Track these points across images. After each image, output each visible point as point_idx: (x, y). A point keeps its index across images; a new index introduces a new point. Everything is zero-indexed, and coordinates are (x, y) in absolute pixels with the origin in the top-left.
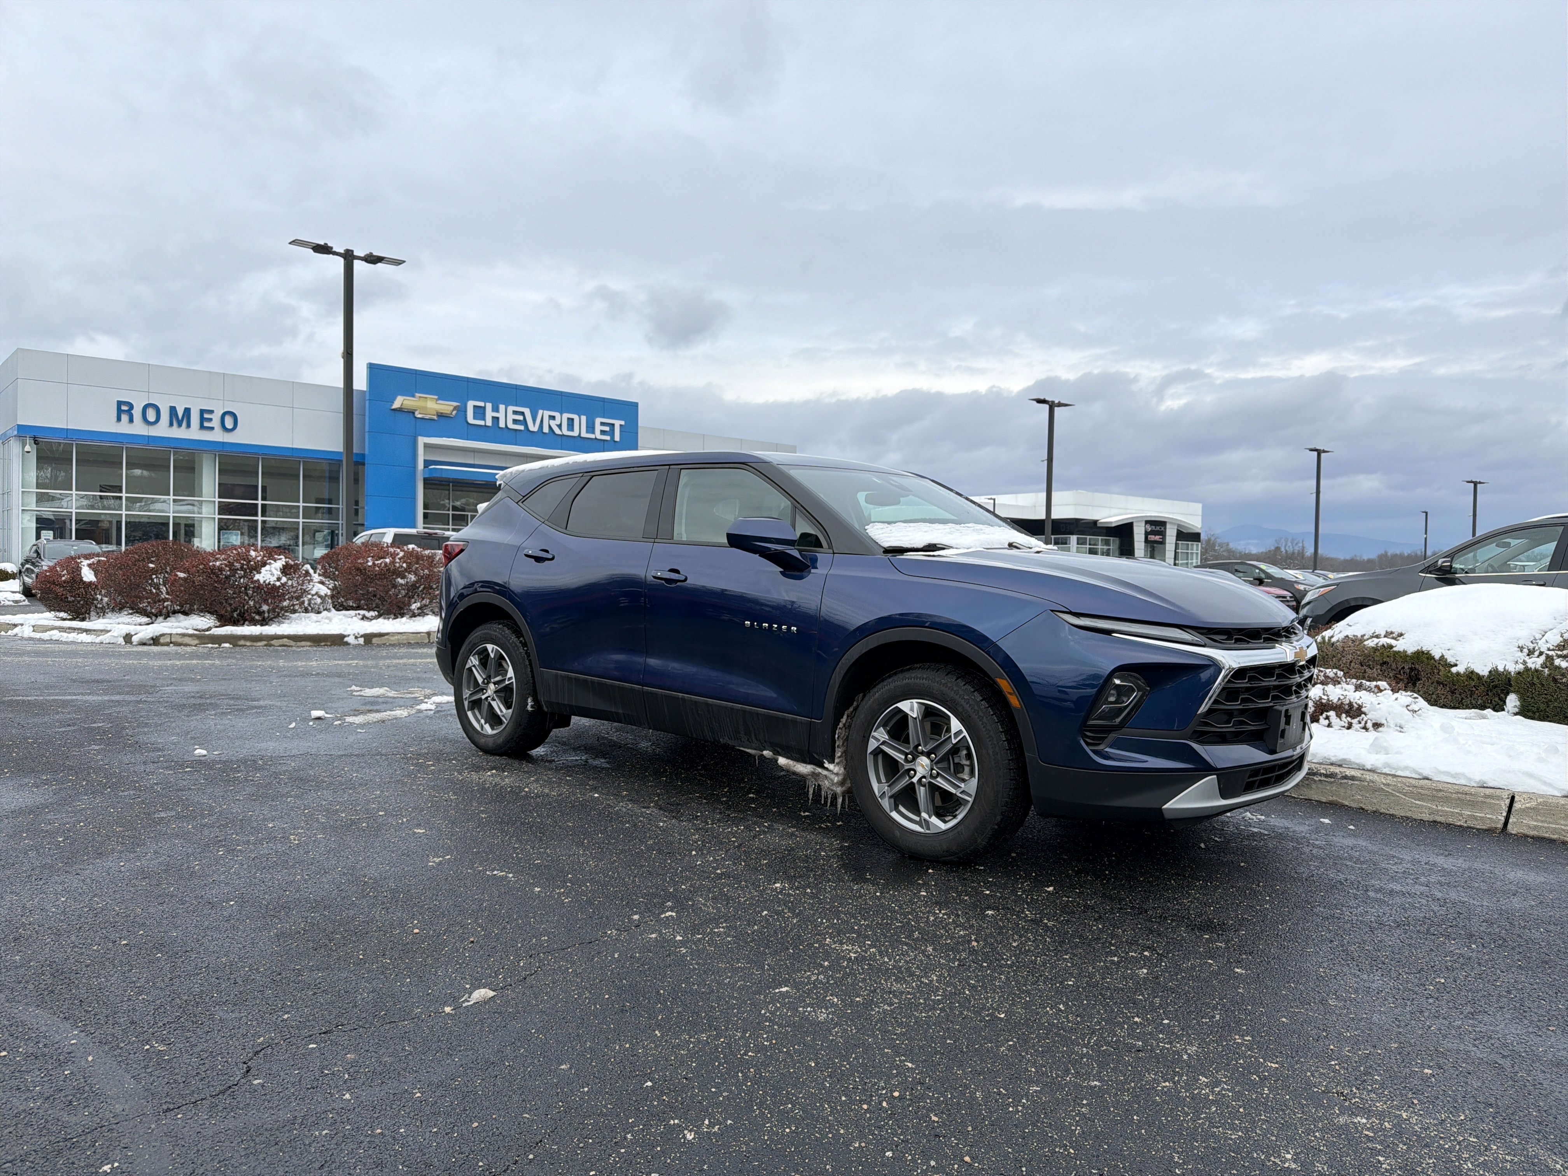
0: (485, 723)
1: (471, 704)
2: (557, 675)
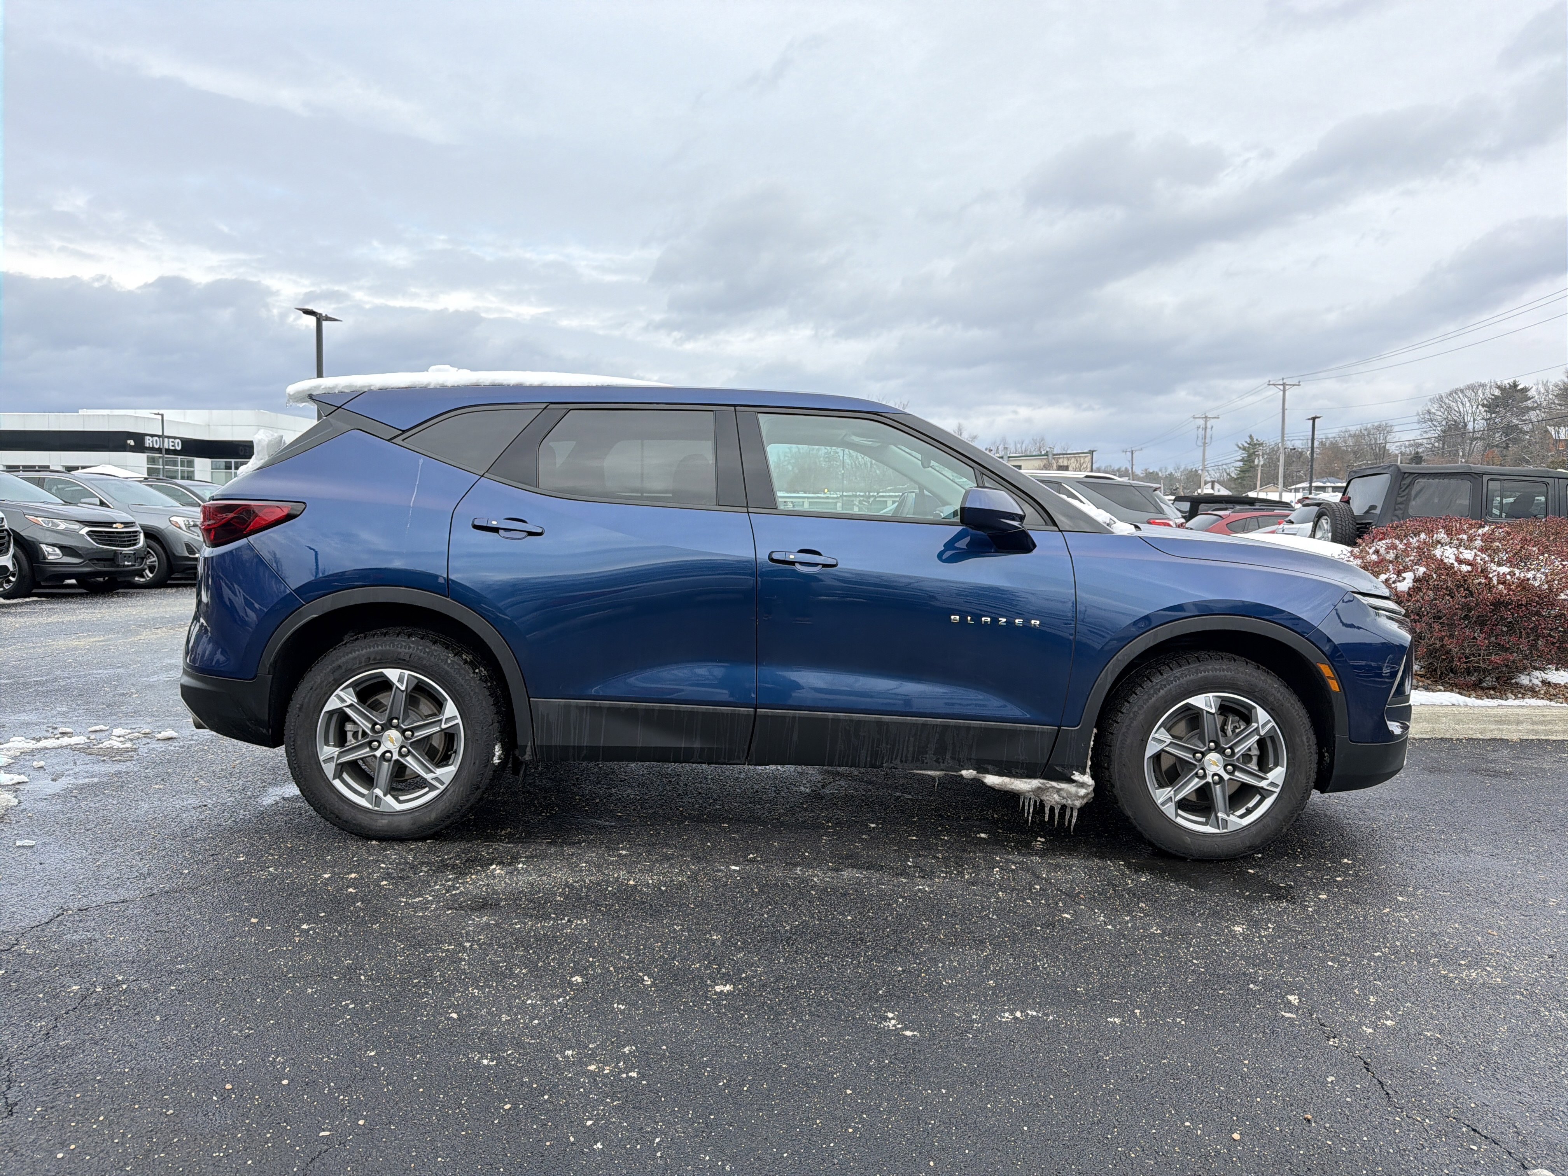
0: (385, 795)
1: (339, 767)
2: (567, 707)
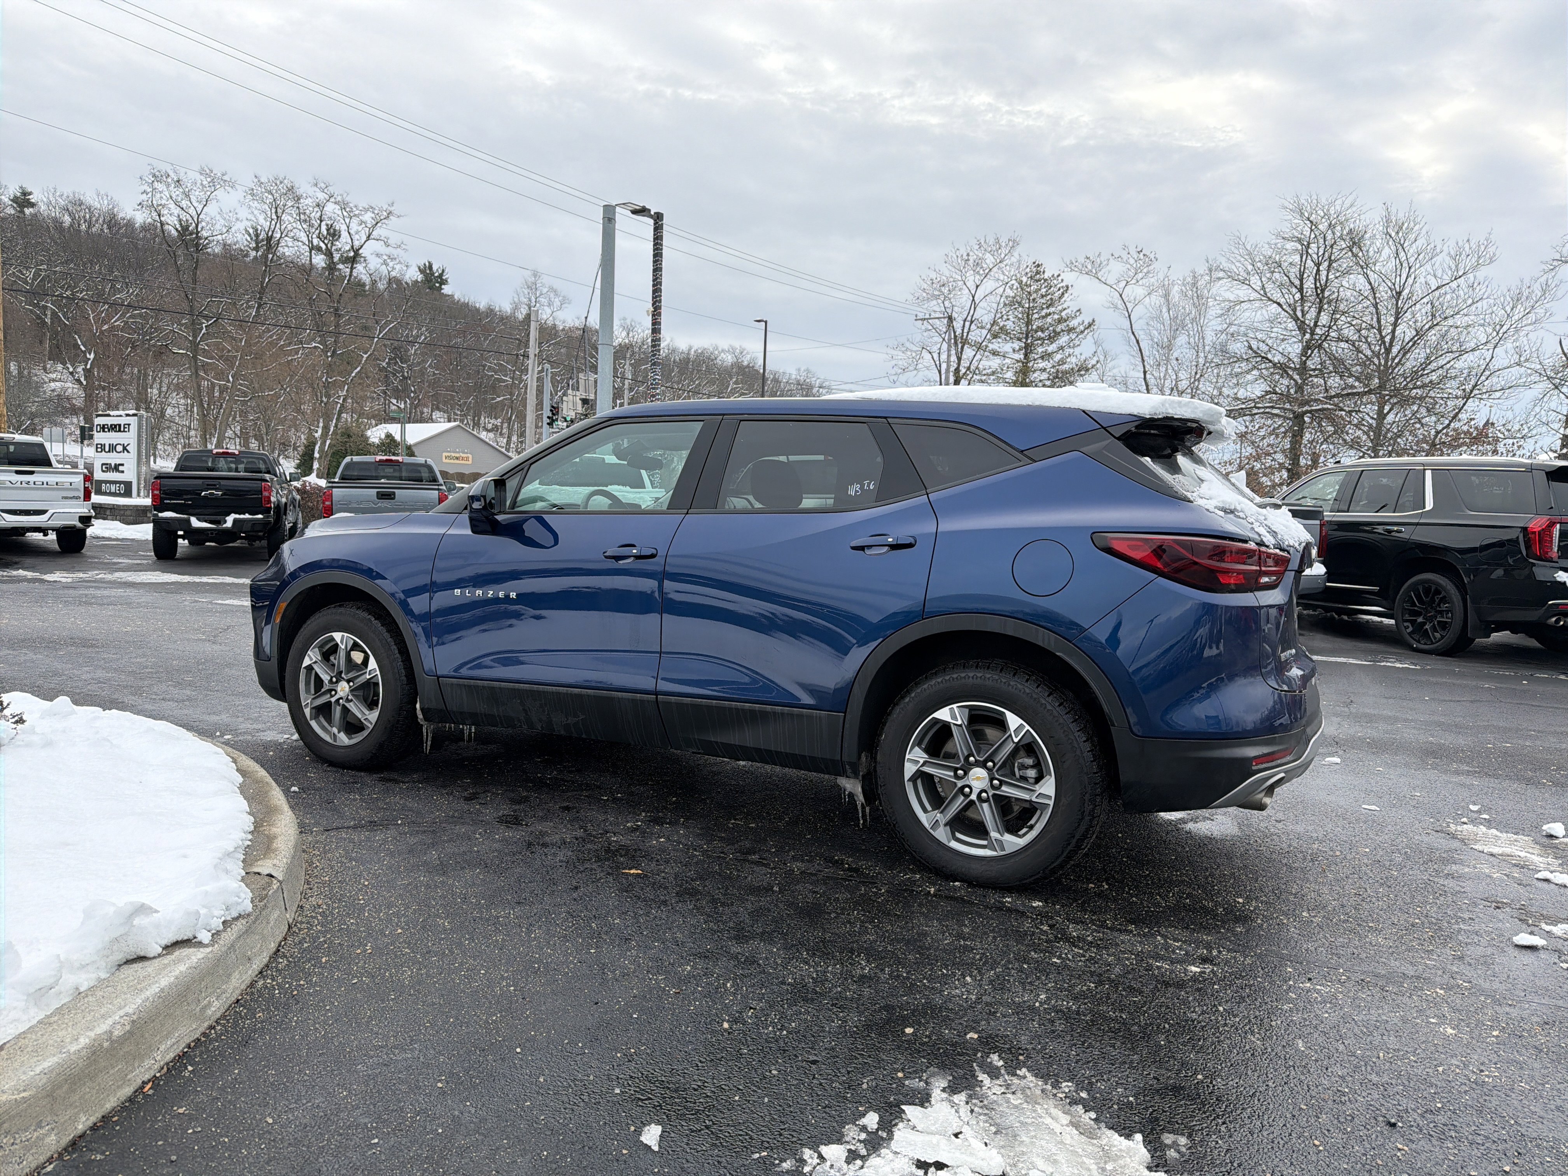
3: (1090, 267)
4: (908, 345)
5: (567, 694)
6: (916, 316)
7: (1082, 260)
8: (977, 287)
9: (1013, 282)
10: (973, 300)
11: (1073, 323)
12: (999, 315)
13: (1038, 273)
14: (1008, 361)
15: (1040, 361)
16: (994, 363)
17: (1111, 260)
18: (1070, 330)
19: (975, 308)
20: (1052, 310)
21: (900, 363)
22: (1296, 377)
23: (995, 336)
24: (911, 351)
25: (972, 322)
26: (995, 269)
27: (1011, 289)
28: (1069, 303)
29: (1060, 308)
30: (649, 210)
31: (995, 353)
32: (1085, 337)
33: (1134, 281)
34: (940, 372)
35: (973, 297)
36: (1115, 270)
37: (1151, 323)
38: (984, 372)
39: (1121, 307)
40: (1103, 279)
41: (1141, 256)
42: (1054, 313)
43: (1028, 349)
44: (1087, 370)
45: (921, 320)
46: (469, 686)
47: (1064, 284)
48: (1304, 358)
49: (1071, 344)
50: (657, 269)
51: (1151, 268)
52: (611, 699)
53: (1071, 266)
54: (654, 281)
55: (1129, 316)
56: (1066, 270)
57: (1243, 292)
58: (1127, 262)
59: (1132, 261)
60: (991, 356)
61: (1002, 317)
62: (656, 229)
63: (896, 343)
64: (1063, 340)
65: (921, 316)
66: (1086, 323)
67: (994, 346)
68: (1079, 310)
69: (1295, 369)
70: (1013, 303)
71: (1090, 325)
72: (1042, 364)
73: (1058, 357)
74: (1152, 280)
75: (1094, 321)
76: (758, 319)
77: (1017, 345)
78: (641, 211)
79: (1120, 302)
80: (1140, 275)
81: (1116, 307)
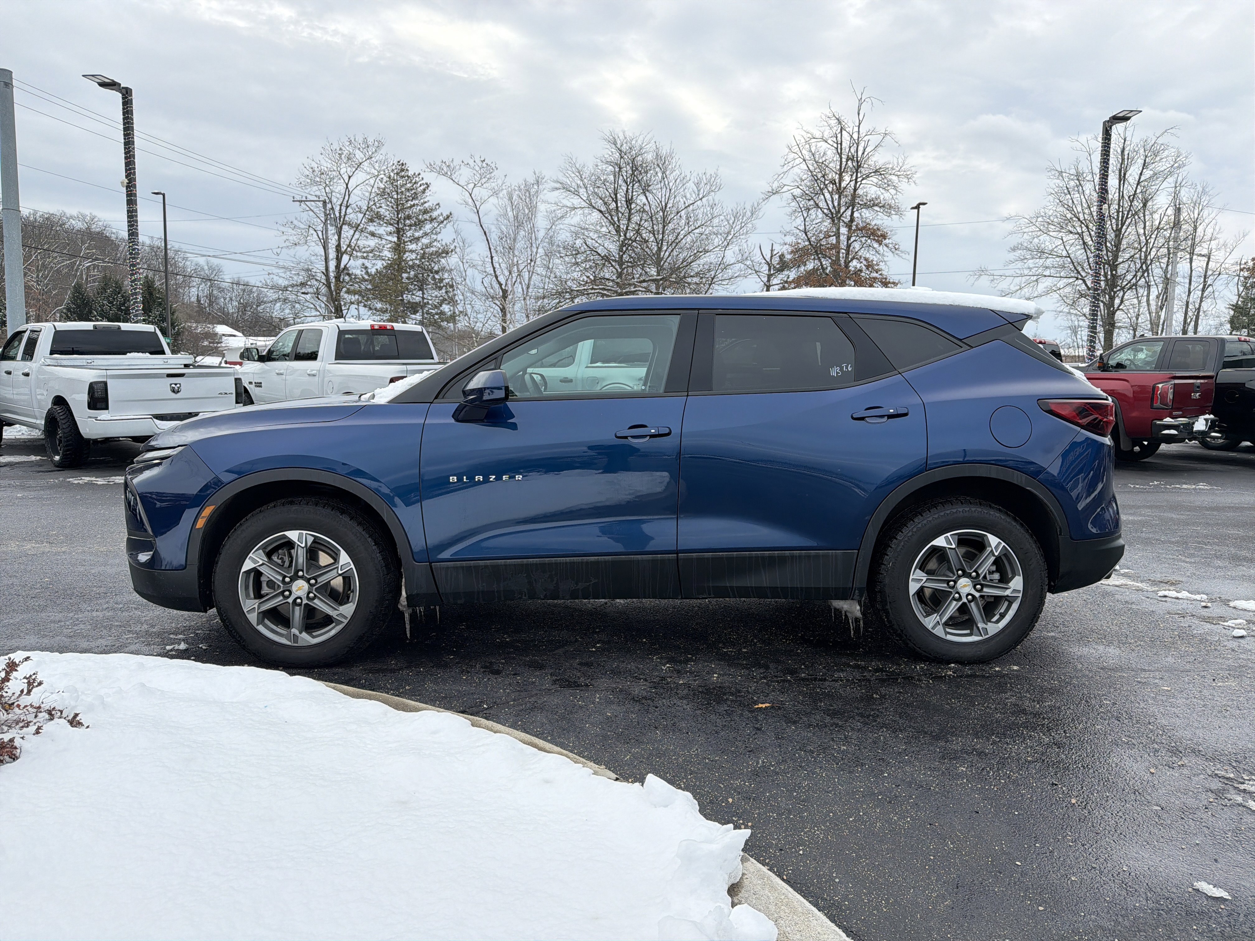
3: (445, 169)
4: (295, 222)
5: (582, 563)
6: (294, 197)
7: (439, 163)
8: (350, 177)
9: (382, 176)
10: (347, 187)
11: (435, 214)
12: (372, 203)
13: (402, 170)
14: (384, 242)
15: (409, 243)
16: (372, 242)
17: (462, 166)
18: (432, 220)
19: (349, 195)
20: (416, 202)
21: (291, 238)
22: (617, 267)
23: (371, 220)
24: (299, 228)
25: (347, 207)
26: (366, 164)
27: (381, 182)
28: (430, 199)
29: (422, 201)
30: (120, 85)
31: (373, 234)
32: (445, 226)
33: (480, 184)
34: (325, 248)
35: (347, 185)
36: (465, 175)
37: (499, 219)
38: (363, 250)
39: (471, 204)
40: (456, 181)
41: (484, 165)
42: (417, 205)
43: (399, 232)
44: (447, 253)
45: (299, 201)
46: (462, 567)
47: (424, 182)
48: (621, 253)
49: (434, 232)
50: (129, 143)
51: (493, 175)
52: (631, 562)
53: (431, 167)
54: (125, 153)
55: (478, 212)
56: (426, 170)
57: (576, 201)
58: (474, 169)
59: (478, 169)
60: (369, 237)
61: (375, 204)
62: (125, 104)
63: (286, 221)
64: (428, 227)
65: (298, 198)
66: (445, 215)
67: (371, 228)
68: (438, 204)
69: (615, 261)
70: (383, 193)
71: (448, 217)
72: (413, 247)
73: (425, 241)
74: (493, 184)
75: (451, 214)
76: (156, 191)
77: (390, 229)
78: (111, 85)
79: (470, 200)
80: (484, 180)
81: (467, 204)
